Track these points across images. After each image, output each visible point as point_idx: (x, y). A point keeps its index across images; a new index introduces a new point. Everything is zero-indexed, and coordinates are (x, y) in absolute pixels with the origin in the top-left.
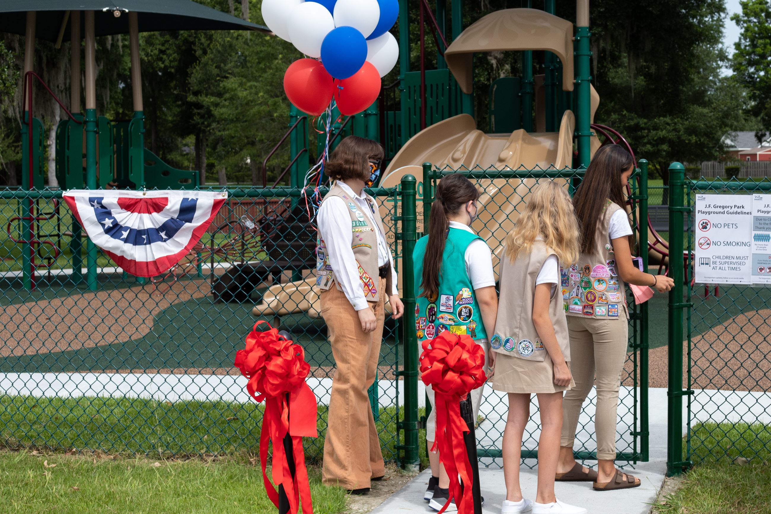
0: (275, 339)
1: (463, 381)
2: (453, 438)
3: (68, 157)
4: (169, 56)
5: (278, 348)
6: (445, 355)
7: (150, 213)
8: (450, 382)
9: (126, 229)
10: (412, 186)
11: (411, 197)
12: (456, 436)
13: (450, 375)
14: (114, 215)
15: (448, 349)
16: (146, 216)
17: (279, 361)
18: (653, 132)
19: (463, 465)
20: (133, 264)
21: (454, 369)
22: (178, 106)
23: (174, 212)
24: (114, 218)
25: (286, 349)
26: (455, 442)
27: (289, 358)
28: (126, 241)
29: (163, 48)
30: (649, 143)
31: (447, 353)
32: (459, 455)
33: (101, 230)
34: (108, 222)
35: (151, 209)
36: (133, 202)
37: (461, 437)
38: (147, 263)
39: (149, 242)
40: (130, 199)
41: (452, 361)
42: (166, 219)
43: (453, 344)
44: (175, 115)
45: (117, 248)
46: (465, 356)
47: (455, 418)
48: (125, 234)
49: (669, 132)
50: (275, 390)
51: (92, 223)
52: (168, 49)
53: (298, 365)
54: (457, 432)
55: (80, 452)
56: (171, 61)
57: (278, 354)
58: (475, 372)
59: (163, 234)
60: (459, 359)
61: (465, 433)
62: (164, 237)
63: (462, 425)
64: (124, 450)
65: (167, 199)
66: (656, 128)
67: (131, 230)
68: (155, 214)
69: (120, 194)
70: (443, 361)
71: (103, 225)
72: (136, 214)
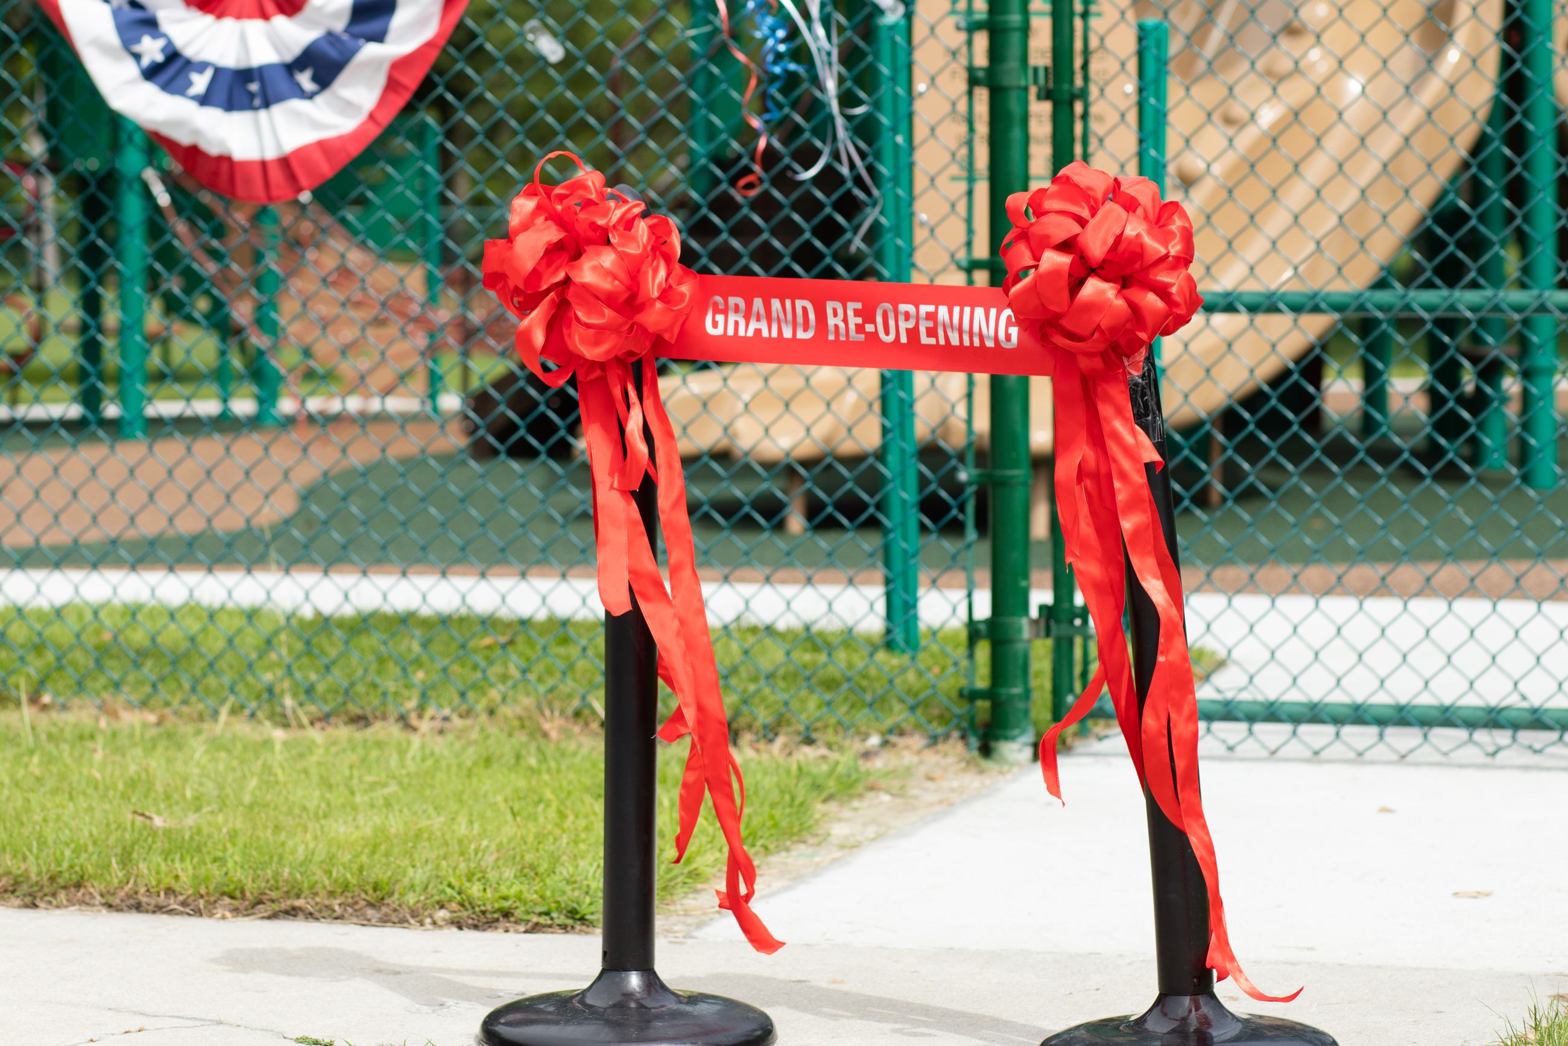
0: (593, 197)
1: (1133, 306)
2: (1117, 485)
5: (601, 222)
6: (1076, 229)
8: (1091, 307)
12: (1124, 477)
13: (1093, 287)
15: (1085, 213)
17: (607, 259)
19: (1151, 562)
21: (1100, 270)
25: (628, 224)
26: (1122, 495)
27: (633, 250)
31: (1082, 222)
32: (1136, 533)
37: (1139, 479)
41: (1097, 246)
43: (1099, 194)
46: (1135, 228)
47: (1118, 425)
50: (597, 343)
53: (662, 273)
54: (1126, 464)
57: (602, 238)
58: (1164, 278)
60: (1119, 238)
61: (1149, 467)
63: (1138, 443)
70: (1066, 246)
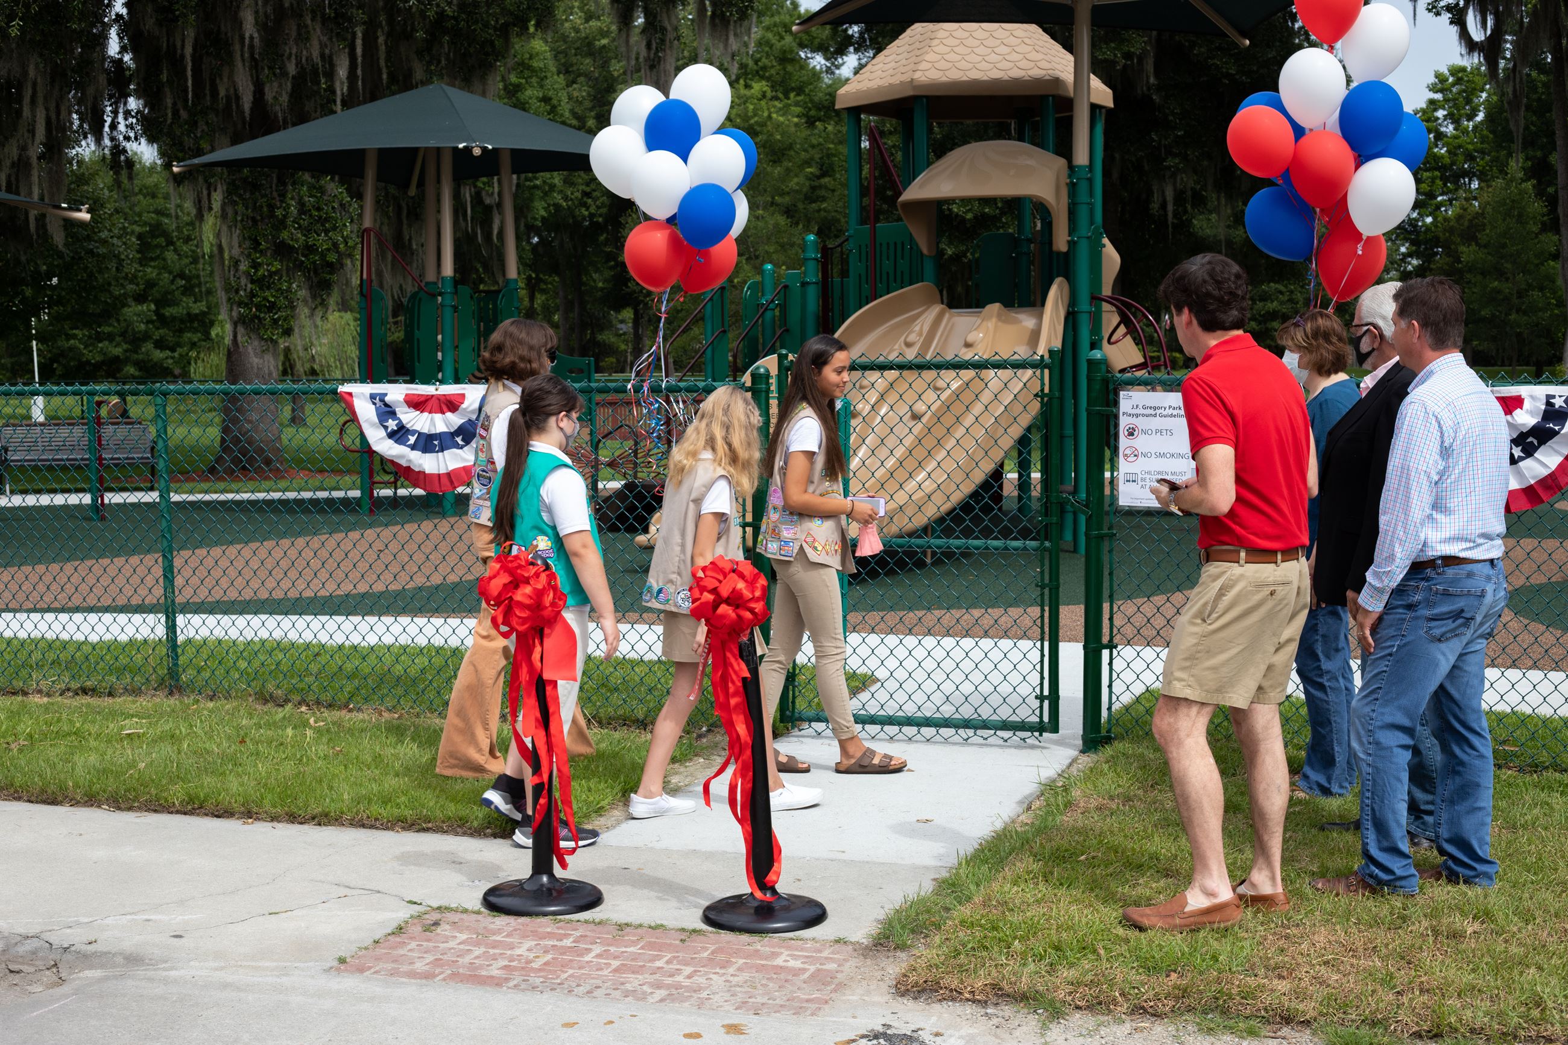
0: (523, 563)
1: (738, 616)
2: (730, 685)
3: (418, 340)
4: (595, 200)
5: (526, 575)
6: (717, 584)
7: (443, 413)
8: (724, 616)
9: (413, 432)
10: (764, 380)
11: (763, 394)
12: (733, 682)
13: (724, 609)
14: (399, 415)
15: (721, 577)
16: (438, 417)
17: (528, 590)
18: (1260, 305)
19: (742, 717)
20: (422, 477)
21: (728, 601)
22: (611, 268)
23: (472, 412)
24: (399, 419)
25: (537, 575)
26: (732, 689)
27: (540, 586)
28: (413, 447)
29: (588, 189)
30: (1253, 319)
31: (720, 582)
32: (737, 705)
33: (383, 433)
34: (392, 424)
35: (445, 408)
36: (422, 399)
37: (739, 684)
38: (439, 475)
39: (442, 450)
40: (419, 395)
41: (725, 592)
42: (463, 421)
43: (727, 571)
44: (605, 281)
45: (402, 457)
46: (741, 585)
47: (732, 660)
48: (412, 440)
49: (1282, 303)
50: (523, 624)
51: (373, 425)
52: (594, 190)
53: (551, 595)
54: (734, 677)
55: (359, 710)
56: (598, 207)
57: (527, 581)
58: (753, 605)
59: (459, 440)
60: (734, 589)
61: (744, 679)
62: (461, 443)
63: (741, 669)
64: (412, 707)
65: (463, 396)
66: (1264, 298)
67: (420, 434)
68: (449, 415)
69: (408, 389)
70: (714, 591)
71: (386, 428)
72: (426, 414)
